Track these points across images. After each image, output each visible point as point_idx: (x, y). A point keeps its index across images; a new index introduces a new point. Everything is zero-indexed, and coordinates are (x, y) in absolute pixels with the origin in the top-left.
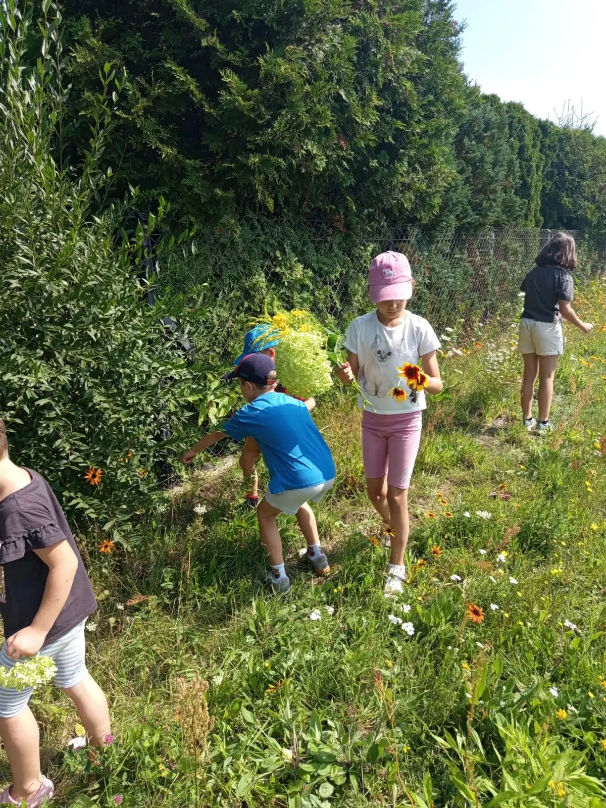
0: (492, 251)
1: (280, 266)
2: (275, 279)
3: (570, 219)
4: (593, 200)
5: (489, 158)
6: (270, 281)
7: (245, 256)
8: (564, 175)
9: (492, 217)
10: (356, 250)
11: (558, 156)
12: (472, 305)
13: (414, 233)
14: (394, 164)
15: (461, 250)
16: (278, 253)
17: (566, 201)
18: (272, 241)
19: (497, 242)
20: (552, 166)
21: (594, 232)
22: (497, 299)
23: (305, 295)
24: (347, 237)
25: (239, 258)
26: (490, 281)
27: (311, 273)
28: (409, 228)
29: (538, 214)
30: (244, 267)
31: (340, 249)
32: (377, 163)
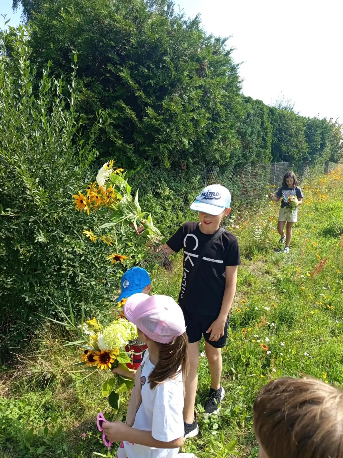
0: (250, 175)
1: (159, 189)
2: (157, 195)
3: (285, 156)
4: (296, 147)
5: (249, 130)
6: (155, 196)
7: (144, 185)
8: (282, 134)
9: (251, 160)
10: (191, 179)
11: (279, 125)
12: (241, 202)
13: (216, 169)
14: (212, 141)
15: (236, 176)
16: (158, 183)
17: (284, 147)
18: (156, 177)
19: (252, 171)
20: (276, 130)
21: (297, 163)
22: (252, 199)
23: (170, 202)
24: (187, 173)
25: (142, 186)
26: (249, 190)
27: (173, 192)
28: (213, 167)
29: (270, 155)
30: (144, 190)
31: (184, 179)
32: (205, 141)
